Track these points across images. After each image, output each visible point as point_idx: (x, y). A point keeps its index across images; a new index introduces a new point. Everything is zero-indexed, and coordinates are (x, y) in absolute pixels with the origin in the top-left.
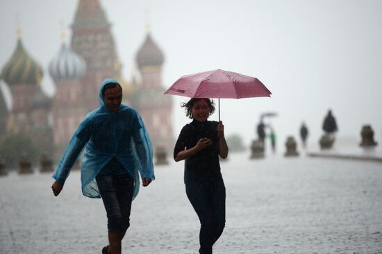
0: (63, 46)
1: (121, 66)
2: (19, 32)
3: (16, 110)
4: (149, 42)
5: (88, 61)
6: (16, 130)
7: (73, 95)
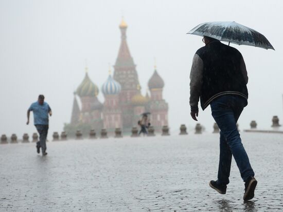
0: (110, 76)
1: (140, 88)
2: (86, 69)
3: (84, 111)
4: (156, 74)
5: (123, 84)
6: (84, 121)
7: (114, 103)
